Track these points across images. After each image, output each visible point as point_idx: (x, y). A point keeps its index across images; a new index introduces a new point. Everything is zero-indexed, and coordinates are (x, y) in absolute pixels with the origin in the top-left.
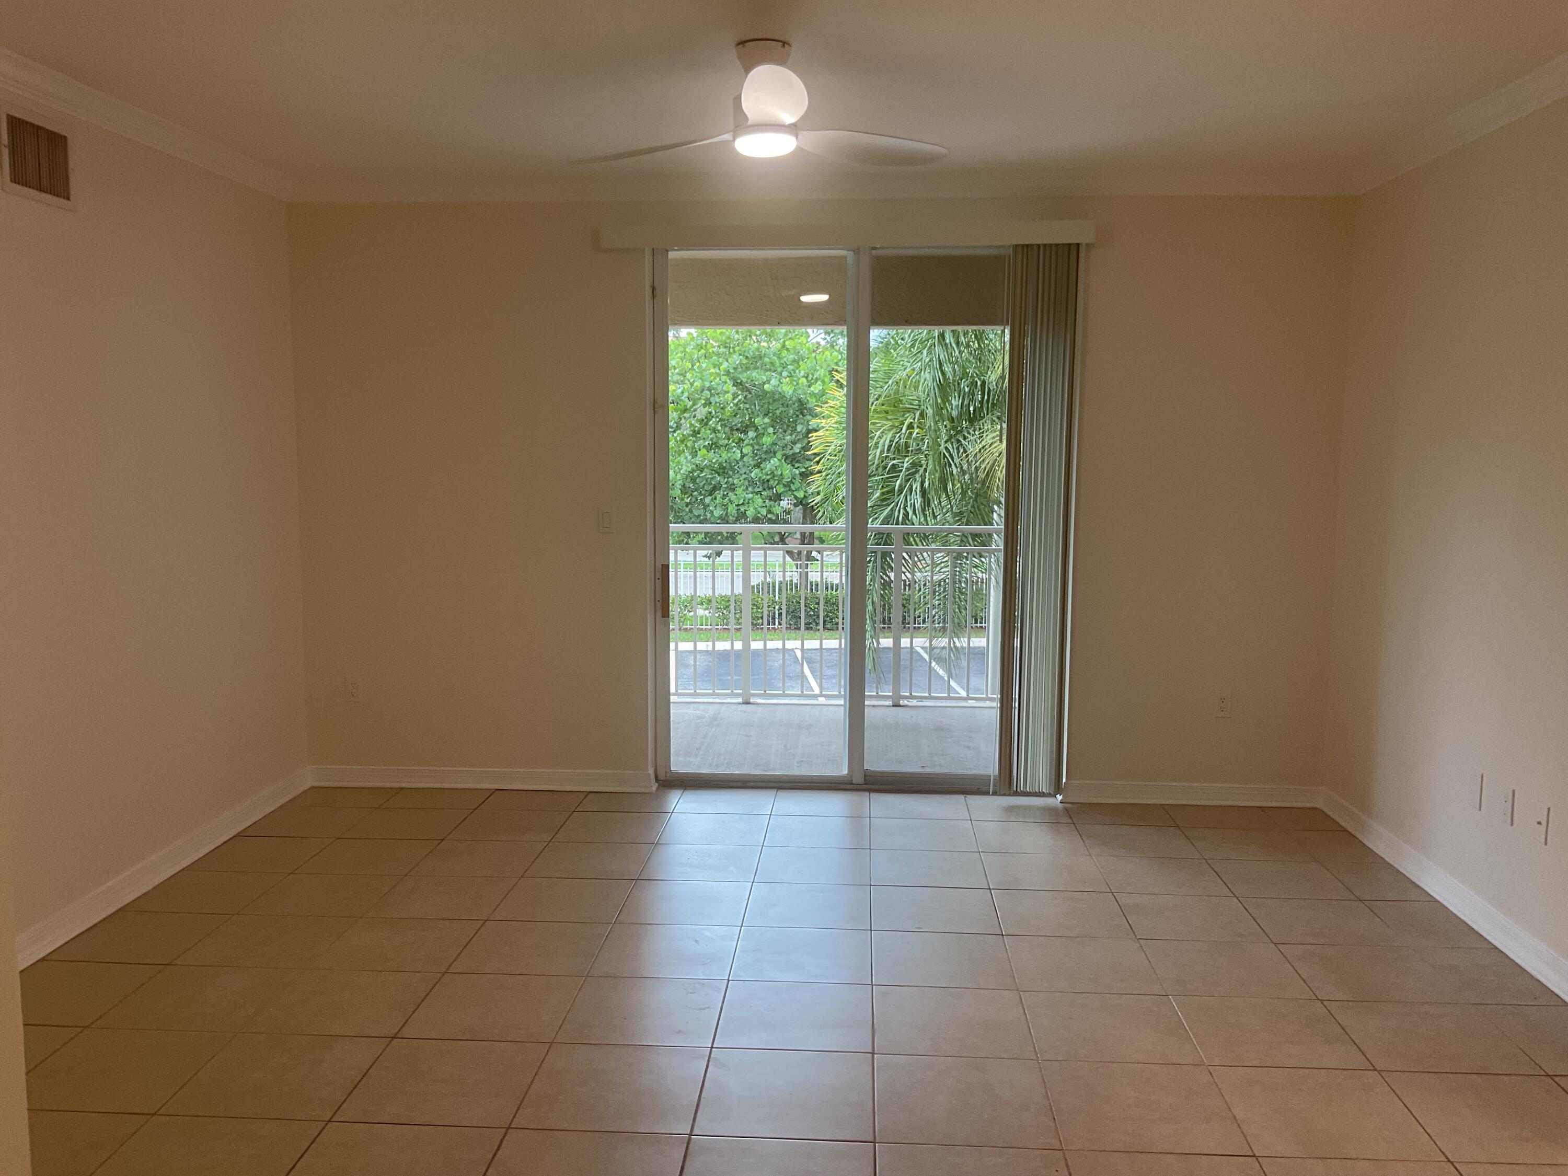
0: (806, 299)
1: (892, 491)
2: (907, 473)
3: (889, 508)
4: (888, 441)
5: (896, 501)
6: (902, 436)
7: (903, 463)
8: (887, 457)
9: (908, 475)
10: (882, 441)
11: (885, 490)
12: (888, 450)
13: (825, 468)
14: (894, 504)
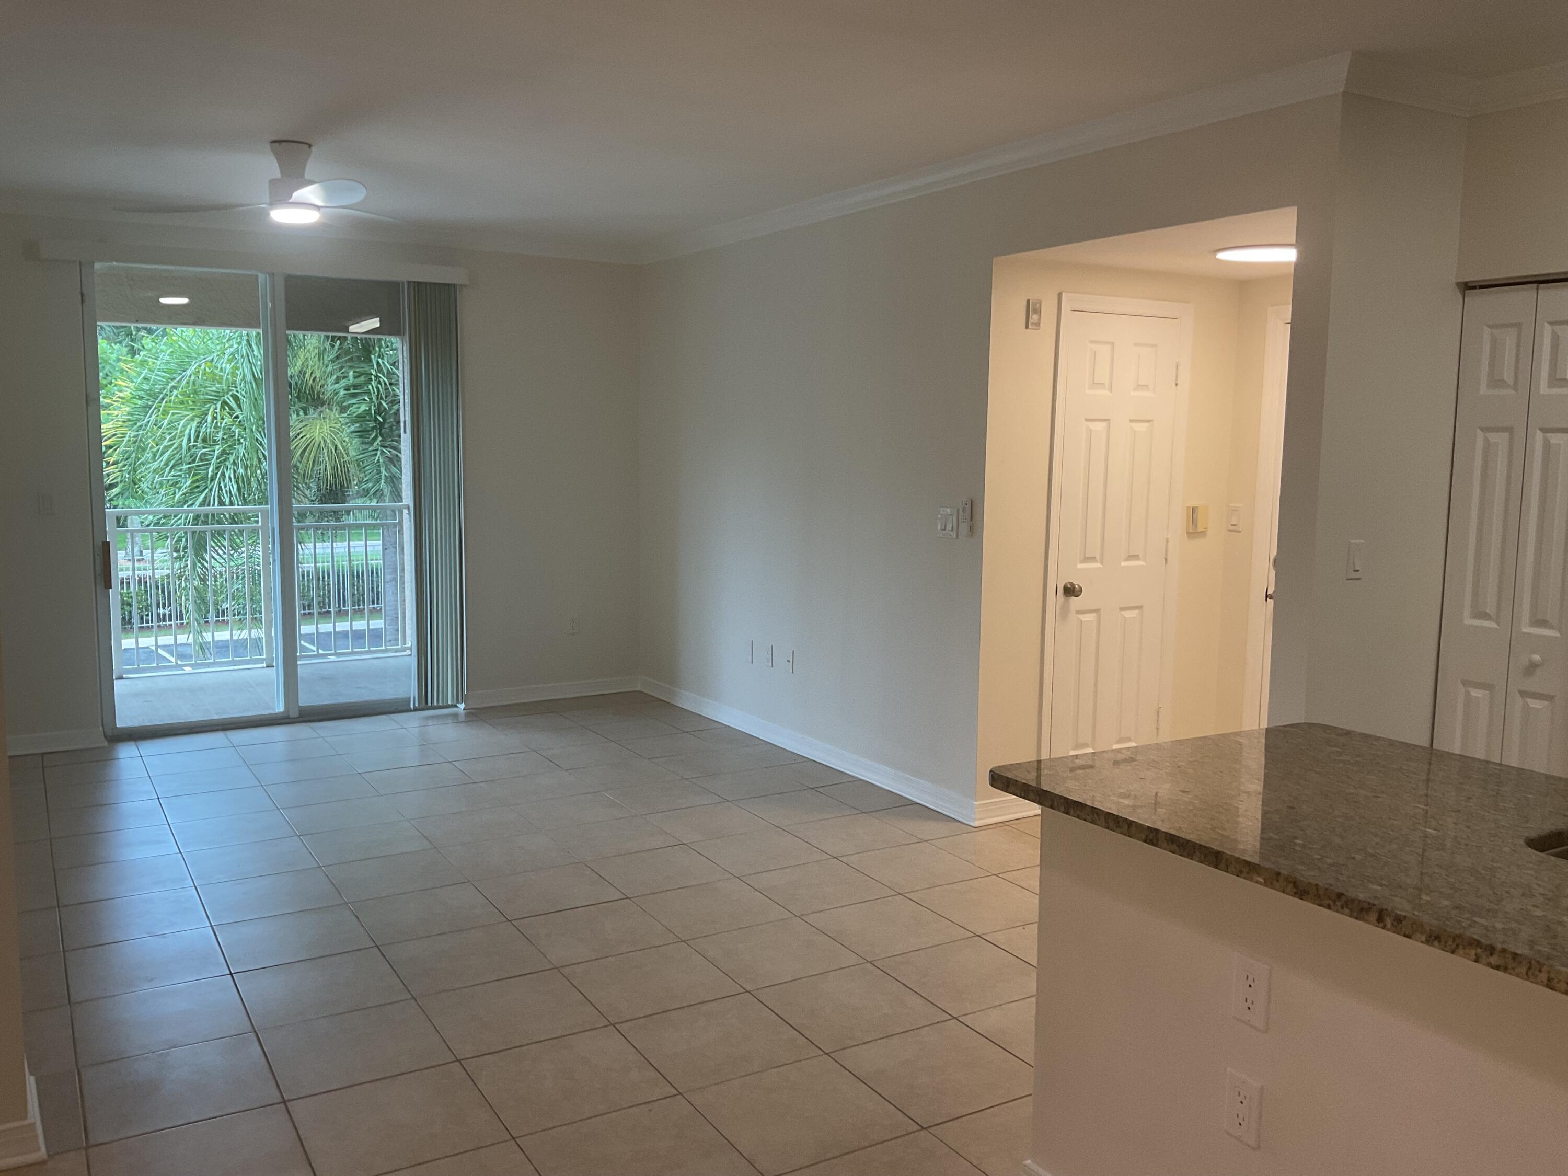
0: (164, 301)
1: (205, 478)
2: (218, 461)
3: (204, 495)
4: (193, 431)
5: (210, 487)
6: (209, 426)
7: (214, 451)
8: (194, 446)
9: (219, 463)
10: (187, 432)
11: (195, 478)
12: (196, 441)
13: (121, 458)
14: (207, 490)
